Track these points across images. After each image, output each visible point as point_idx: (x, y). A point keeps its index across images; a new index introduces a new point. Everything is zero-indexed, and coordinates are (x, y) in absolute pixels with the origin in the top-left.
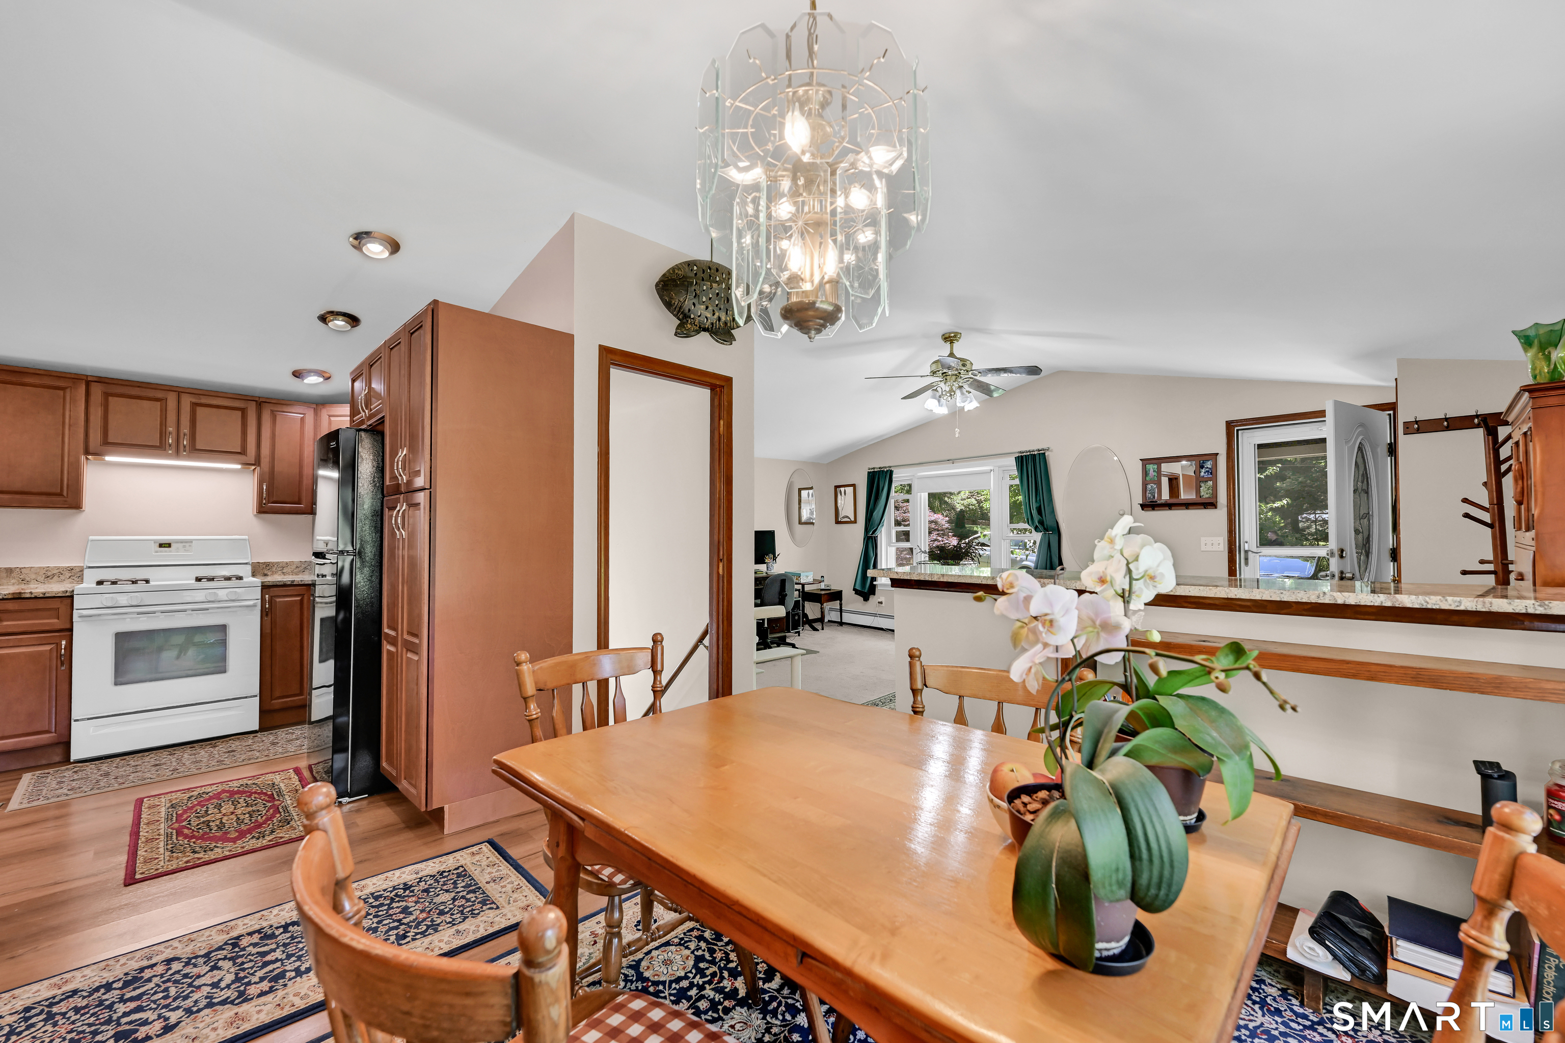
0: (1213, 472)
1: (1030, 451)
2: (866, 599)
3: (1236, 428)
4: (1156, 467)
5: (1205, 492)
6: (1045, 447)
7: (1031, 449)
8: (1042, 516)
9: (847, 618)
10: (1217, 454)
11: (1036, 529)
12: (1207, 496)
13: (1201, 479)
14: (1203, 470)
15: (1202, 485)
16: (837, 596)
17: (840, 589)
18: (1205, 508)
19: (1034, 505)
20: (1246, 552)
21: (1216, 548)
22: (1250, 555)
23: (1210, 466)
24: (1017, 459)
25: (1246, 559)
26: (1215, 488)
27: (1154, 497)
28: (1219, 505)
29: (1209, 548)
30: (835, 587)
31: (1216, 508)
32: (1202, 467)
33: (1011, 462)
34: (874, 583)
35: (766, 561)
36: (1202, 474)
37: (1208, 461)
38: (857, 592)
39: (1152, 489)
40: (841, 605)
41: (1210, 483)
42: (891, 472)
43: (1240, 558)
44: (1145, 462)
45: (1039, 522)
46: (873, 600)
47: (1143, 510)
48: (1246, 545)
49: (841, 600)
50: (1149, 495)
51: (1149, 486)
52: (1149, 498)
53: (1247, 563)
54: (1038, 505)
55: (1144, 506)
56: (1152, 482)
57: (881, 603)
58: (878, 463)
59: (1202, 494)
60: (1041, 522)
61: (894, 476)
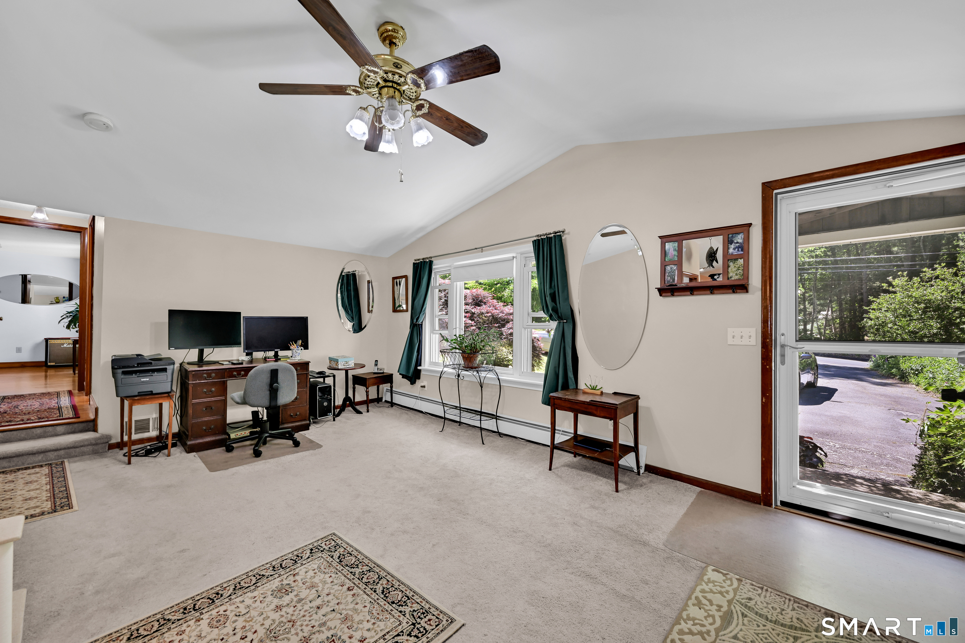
0: (744, 248)
1: (546, 234)
2: (413, 382)
3: (775, 191)
4: (676, 244)
5: (734, 274)
6: (561, 229)
7: (548, 232)
8: (556, 304)
9: (398, 399)
10: (750, 225)
11: (551, 318)
12: (737, 277)
13: (729, 257)
14: (732, 246)
15: (731, 264)
16: (388, 379)
17: (391, 372)
18: (734, 292)
19: (548, 292)
20: (783, 346)
21: (745, 341)
22: (787, 350)
23: (740, 241)
24: (534, 242)
25: (783, 356)
26: (746, 267)
27: (674, 280)
28: (750, 288)
29: (737, 341)
30: (387, 371)
31: (747, 292)
32: (731, 242)
33: (529, 248)
34: (419, 368)
35: (291, 348)
36: (731, 251)
37: (739, 233)
38: (404, 376)
39: (672, 271)
40: (391, 387)
41: (741, 261)
42: (431, 263)
43: (776, 354)
44: (664, 239)
45: (552, 310)
46: (419, 383)
47: (661, 295)
48: (783, 337)
49: (391, 382)
50: (668, 278)
51: (668, 268)
52: (668, 282)
53: (783, 363)
54: (552, 291)
55: (662, 291)
56: (672, 262)
57: (424, 387)
58: (421, 255)
59: (730, 275)
60: (555, 310)
61: (434, 267)
